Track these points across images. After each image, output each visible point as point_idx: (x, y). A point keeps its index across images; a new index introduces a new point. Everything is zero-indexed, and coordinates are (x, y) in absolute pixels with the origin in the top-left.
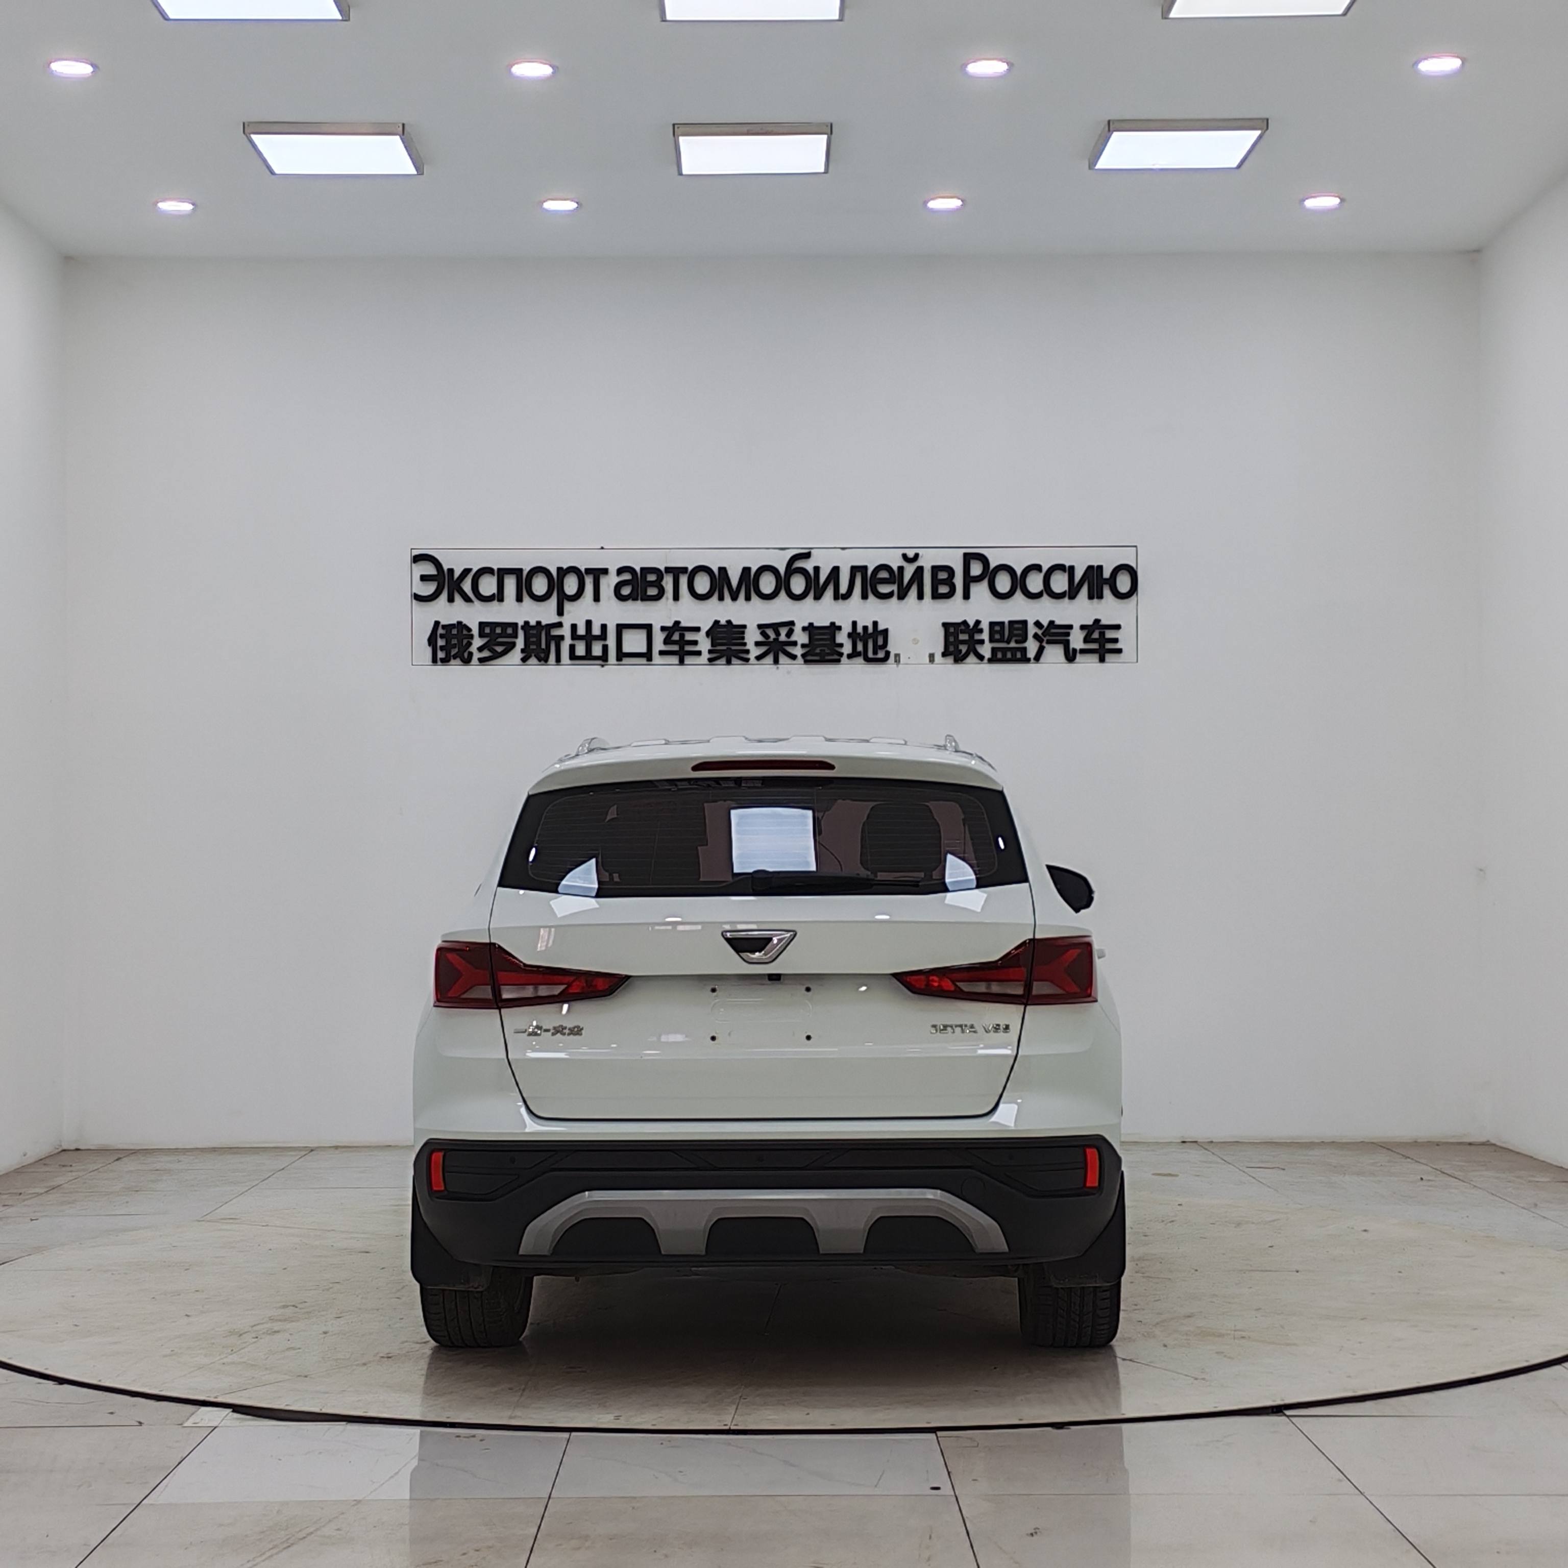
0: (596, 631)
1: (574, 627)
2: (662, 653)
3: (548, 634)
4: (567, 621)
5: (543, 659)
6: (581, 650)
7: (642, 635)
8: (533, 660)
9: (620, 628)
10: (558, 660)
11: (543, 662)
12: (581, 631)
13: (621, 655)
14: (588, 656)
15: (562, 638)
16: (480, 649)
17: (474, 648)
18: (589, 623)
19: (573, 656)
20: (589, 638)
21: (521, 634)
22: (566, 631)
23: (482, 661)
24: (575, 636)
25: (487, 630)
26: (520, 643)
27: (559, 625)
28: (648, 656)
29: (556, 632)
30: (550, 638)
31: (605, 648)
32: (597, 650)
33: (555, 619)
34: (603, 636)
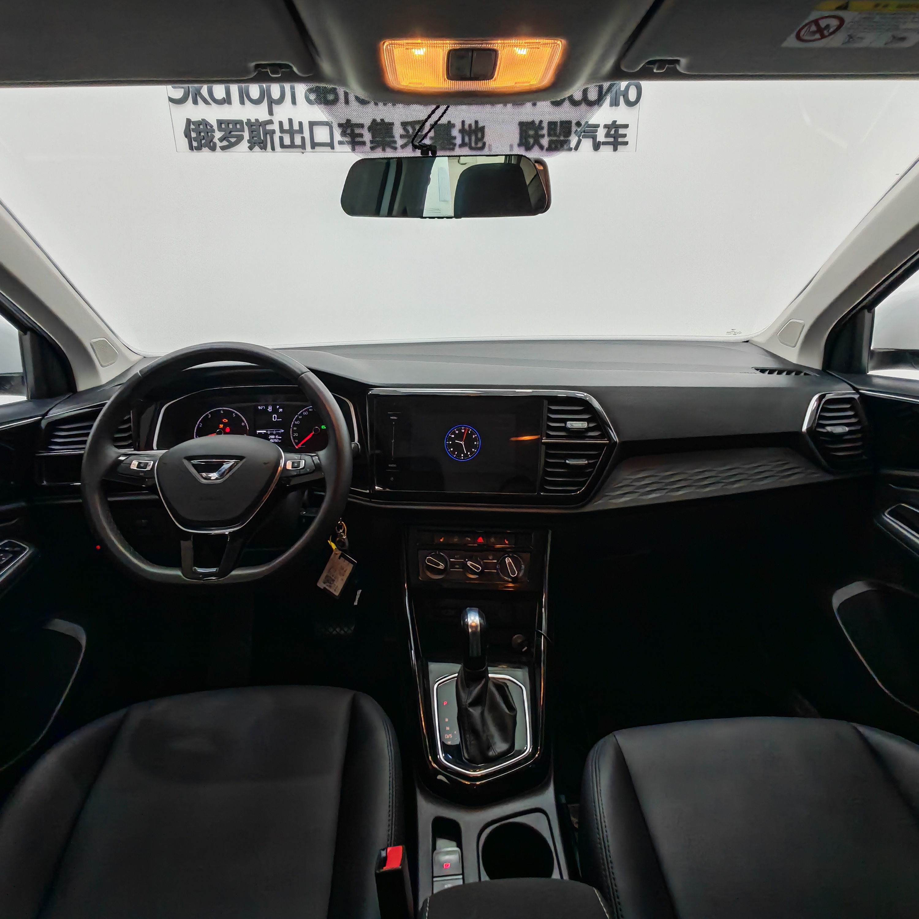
0: (296, 127)
1: (281, 123)
2: (340, 143)
3: (264, 129)
4: (276, 119)
5: (264, 147)
6: (287, 141)
7: (326, 130)
8: (257, 148)
9: (312, 124)
10: (273, 149)
11: (263, 150)
12: (286, 126)
13: (314, 145)
14: (292, 146)
15: (273, 132)
16: (221, 140)
17: (216, 140)
18: (290, 121)
19: (283, 146)
20: (291, 132)
21: (246, 128)
22: (276, 127)
23: (223, 148)
24: (282, 130)
25: (223, 126)
26: (246, 135)
27: (271, 122)
28: (331, 145)
29: (269, 127)
30: (266, 133)
31: (303, 139)
32: (298, 141)
33: (267, 117)
34: (301, 131)
